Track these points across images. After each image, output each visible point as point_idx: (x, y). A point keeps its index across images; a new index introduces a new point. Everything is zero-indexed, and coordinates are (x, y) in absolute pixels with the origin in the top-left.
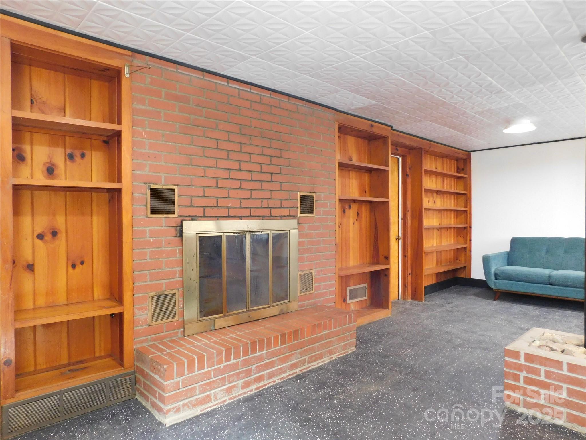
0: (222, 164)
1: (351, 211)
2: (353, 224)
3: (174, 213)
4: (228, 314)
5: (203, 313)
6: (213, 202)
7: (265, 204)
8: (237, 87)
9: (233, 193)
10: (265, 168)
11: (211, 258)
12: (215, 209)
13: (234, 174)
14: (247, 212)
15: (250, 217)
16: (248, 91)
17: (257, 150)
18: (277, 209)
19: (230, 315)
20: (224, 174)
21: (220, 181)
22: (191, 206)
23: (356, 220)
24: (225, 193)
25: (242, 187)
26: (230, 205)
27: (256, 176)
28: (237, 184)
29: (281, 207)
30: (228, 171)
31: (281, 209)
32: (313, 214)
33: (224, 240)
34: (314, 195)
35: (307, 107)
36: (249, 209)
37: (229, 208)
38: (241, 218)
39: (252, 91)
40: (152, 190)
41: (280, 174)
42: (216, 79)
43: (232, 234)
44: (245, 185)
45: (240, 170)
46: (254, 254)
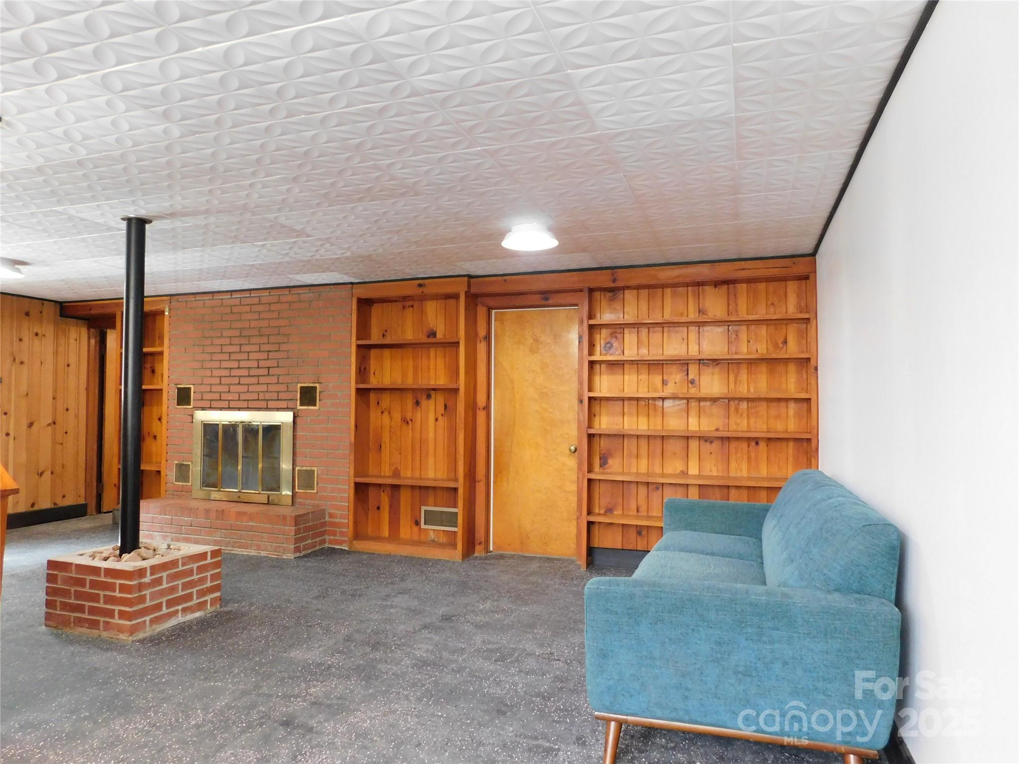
0: (225, 364)
1: (431, 402)
2: (437, 420)
3: (190, 405)
4: (222, 489)
5: (205, 485)
6: (217, 396)
7: (261, 396)
8: (238, 296)
9: (233, 388)
10: (262, 364)
11: (211, 441)
12: (219, 402)
13: (234, 372)
14: (244, 404)
15: (248, 409)
16: (248, 297)
17: (256, 348)
18: (273, 402)
19: (222, 491)
20: (226, 373)
21: (223, 379)
22: (202, 399)
23: (442, 415)
24: (226, 389)
25: (241, 383)
26: (230, 399)
27: (253, 372)
28: (236, 380)
29: (278, 400)
30: (229, 370)
31: (278, 402)
32: (315, 406)
33: (220, 427)
34: (317, 385)
35: (313, 292)
36: (246, 402)
37: (229, 401)
38: (239, 409)
39: (252, 295)
40: (178, 388)
41: (278, 367)
42: (222, 296)
43: (227, 423)
44: (243, 381)
45: (239, 368)
46: (245, 440)
